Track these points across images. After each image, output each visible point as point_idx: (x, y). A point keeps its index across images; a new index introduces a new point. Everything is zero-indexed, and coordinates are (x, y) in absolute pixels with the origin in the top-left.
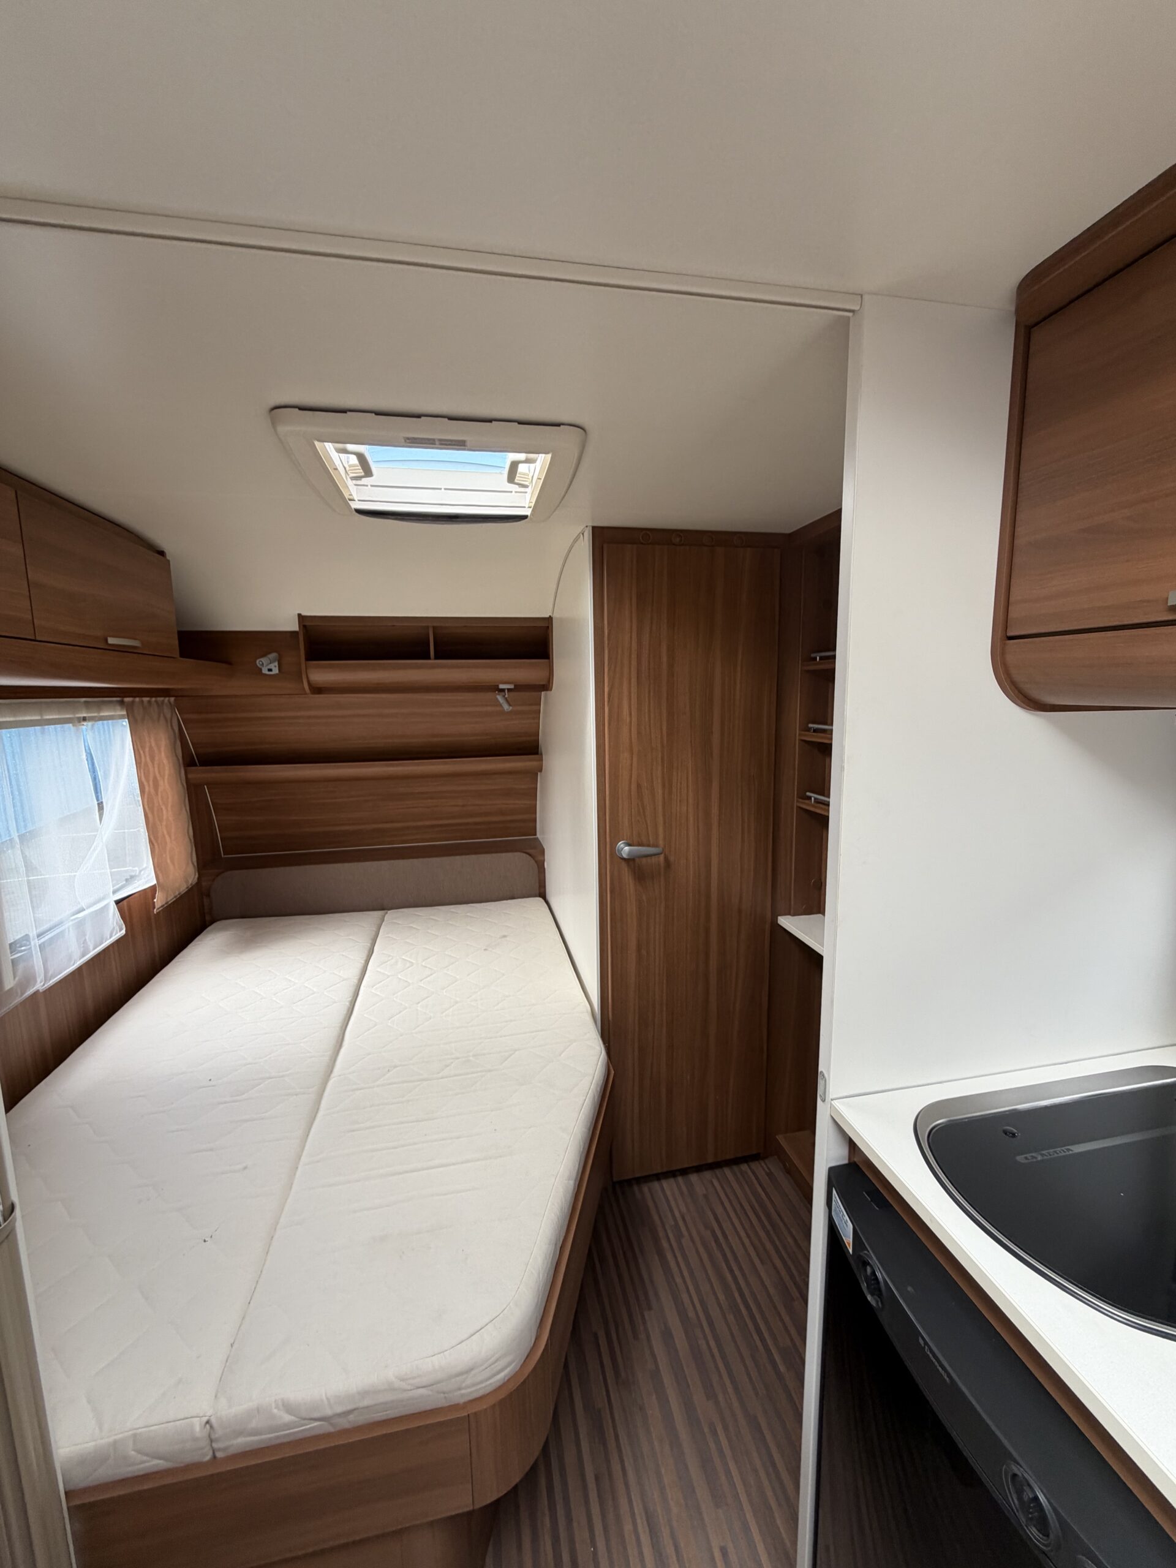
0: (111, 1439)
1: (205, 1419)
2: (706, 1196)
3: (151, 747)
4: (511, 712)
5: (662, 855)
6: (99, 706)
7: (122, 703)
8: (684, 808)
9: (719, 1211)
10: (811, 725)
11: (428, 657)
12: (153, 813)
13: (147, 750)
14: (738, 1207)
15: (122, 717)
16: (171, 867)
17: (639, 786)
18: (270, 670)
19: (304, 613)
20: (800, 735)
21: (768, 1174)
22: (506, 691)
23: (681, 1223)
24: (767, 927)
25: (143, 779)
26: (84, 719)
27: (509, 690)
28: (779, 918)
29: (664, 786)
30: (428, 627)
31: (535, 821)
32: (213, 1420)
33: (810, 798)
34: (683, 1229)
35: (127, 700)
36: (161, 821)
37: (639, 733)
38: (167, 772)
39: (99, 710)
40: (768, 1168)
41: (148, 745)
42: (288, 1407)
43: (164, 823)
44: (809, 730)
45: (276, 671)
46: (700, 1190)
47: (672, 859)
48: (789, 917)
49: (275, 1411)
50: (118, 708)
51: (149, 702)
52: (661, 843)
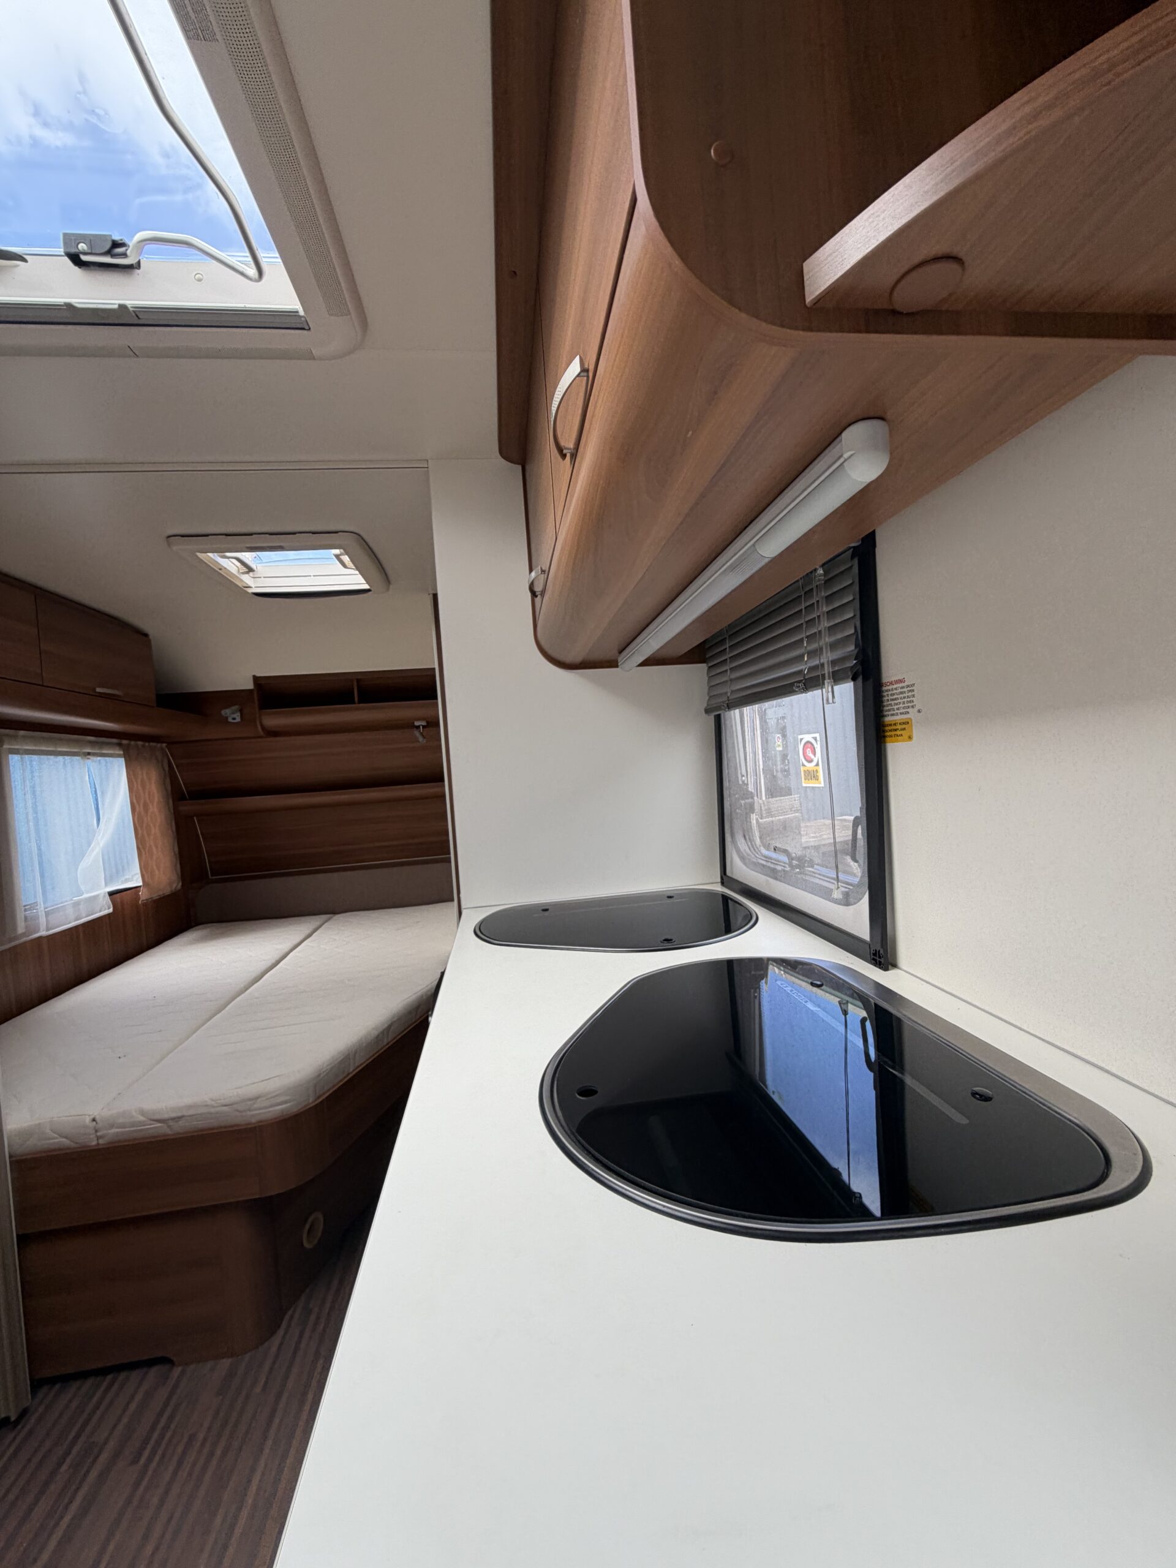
0: (37, 1122)
1: (92, 1117)
3: (142, 780)
4: (426, 747)
6: (102, 745)
7: (120, 745)
11: (354, 703)
12: (142, 827)
13: (139, 781)
15: (119, 756)
16: (157, 872)
18: (234, 719)
19: (258, 675)
22: (420, 727)
25: (135, 801)
26: (89, 754)
27: (424, 727)
30: (351, 680)
32: (98, 1118)
35: (125, 742)
36: (149, 835)
38: (156, 799)
39: (101, 748)
41: (140, 777)
42: (142, 1113)
43: (152, 837)
45: (238, 719)
49: (134, 1114)
50: (118, 748)
51: (143, 746)
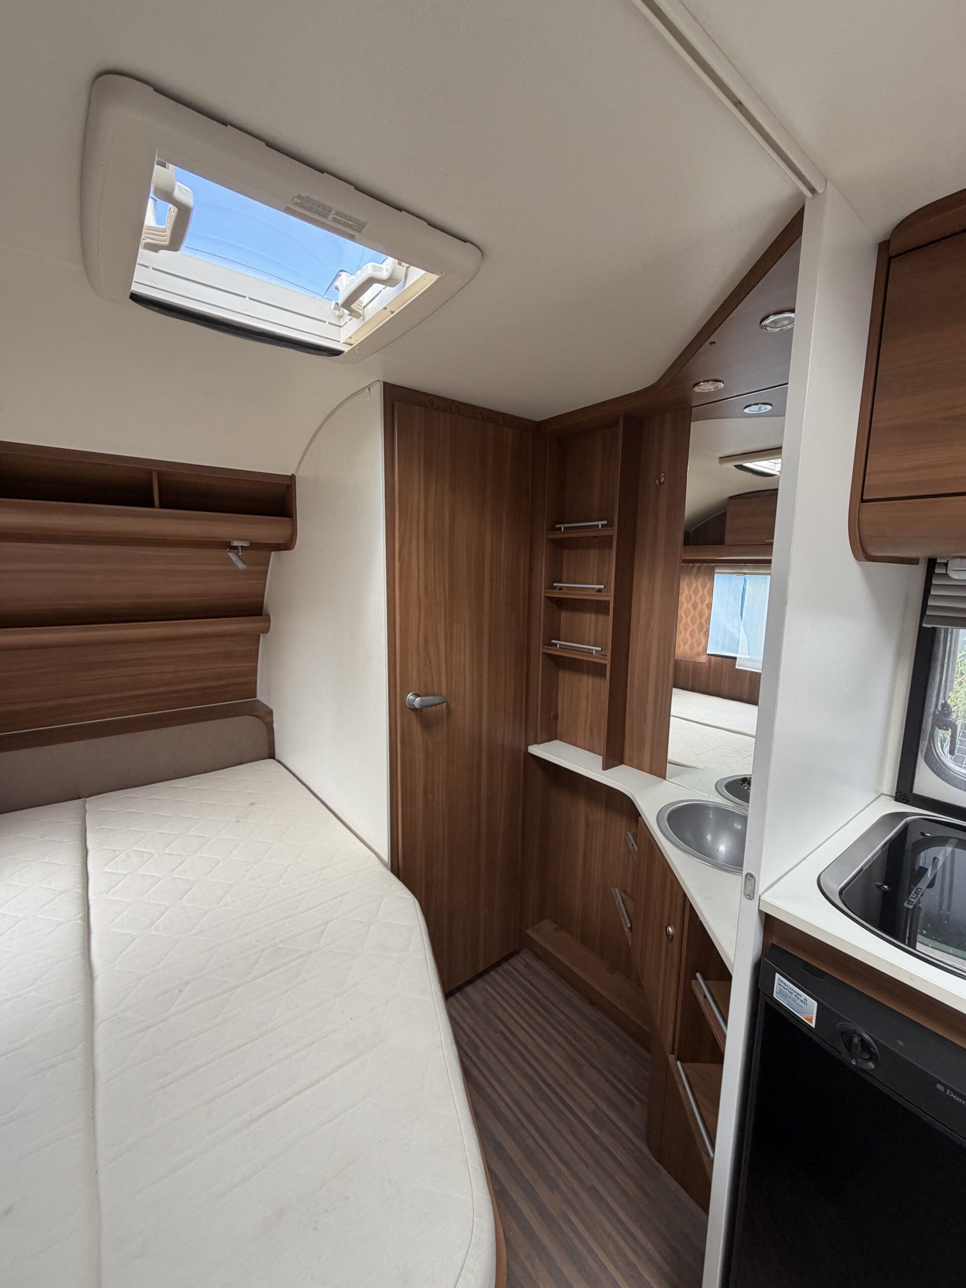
2: (485, 1003)
4: (243, 572)
5: (445, 704)
8: (462, 658)
9: (500, 1012)
10: (555, 584)
11: (152, 505)
14: (514, 1004)
17: (426, 639)
20: (545, 592)
21: (525, 966)
22: (240, 548)
23: (474, 1037)
24: (522, 756)
27: (242, 547)
28: (529, 747)
29: (446, 639)
30: (150, 472)
31: (255, 683)
33: (556, 644)
34: (478, 1041)
37: (426, 589)
40: (525, 961)
44: (555, 588)
46: (477, 998)
47: (452, 705)
48: (536, 745)
52: (444, 691)
